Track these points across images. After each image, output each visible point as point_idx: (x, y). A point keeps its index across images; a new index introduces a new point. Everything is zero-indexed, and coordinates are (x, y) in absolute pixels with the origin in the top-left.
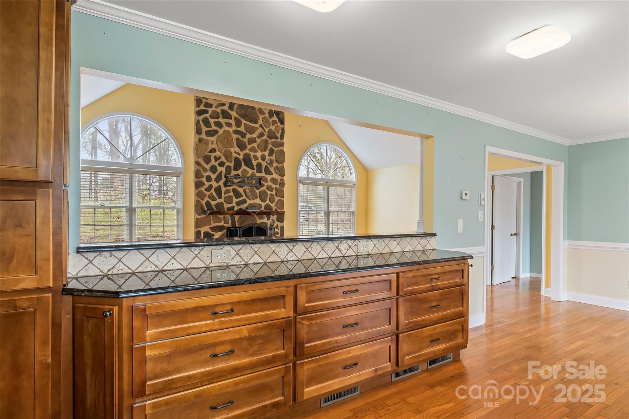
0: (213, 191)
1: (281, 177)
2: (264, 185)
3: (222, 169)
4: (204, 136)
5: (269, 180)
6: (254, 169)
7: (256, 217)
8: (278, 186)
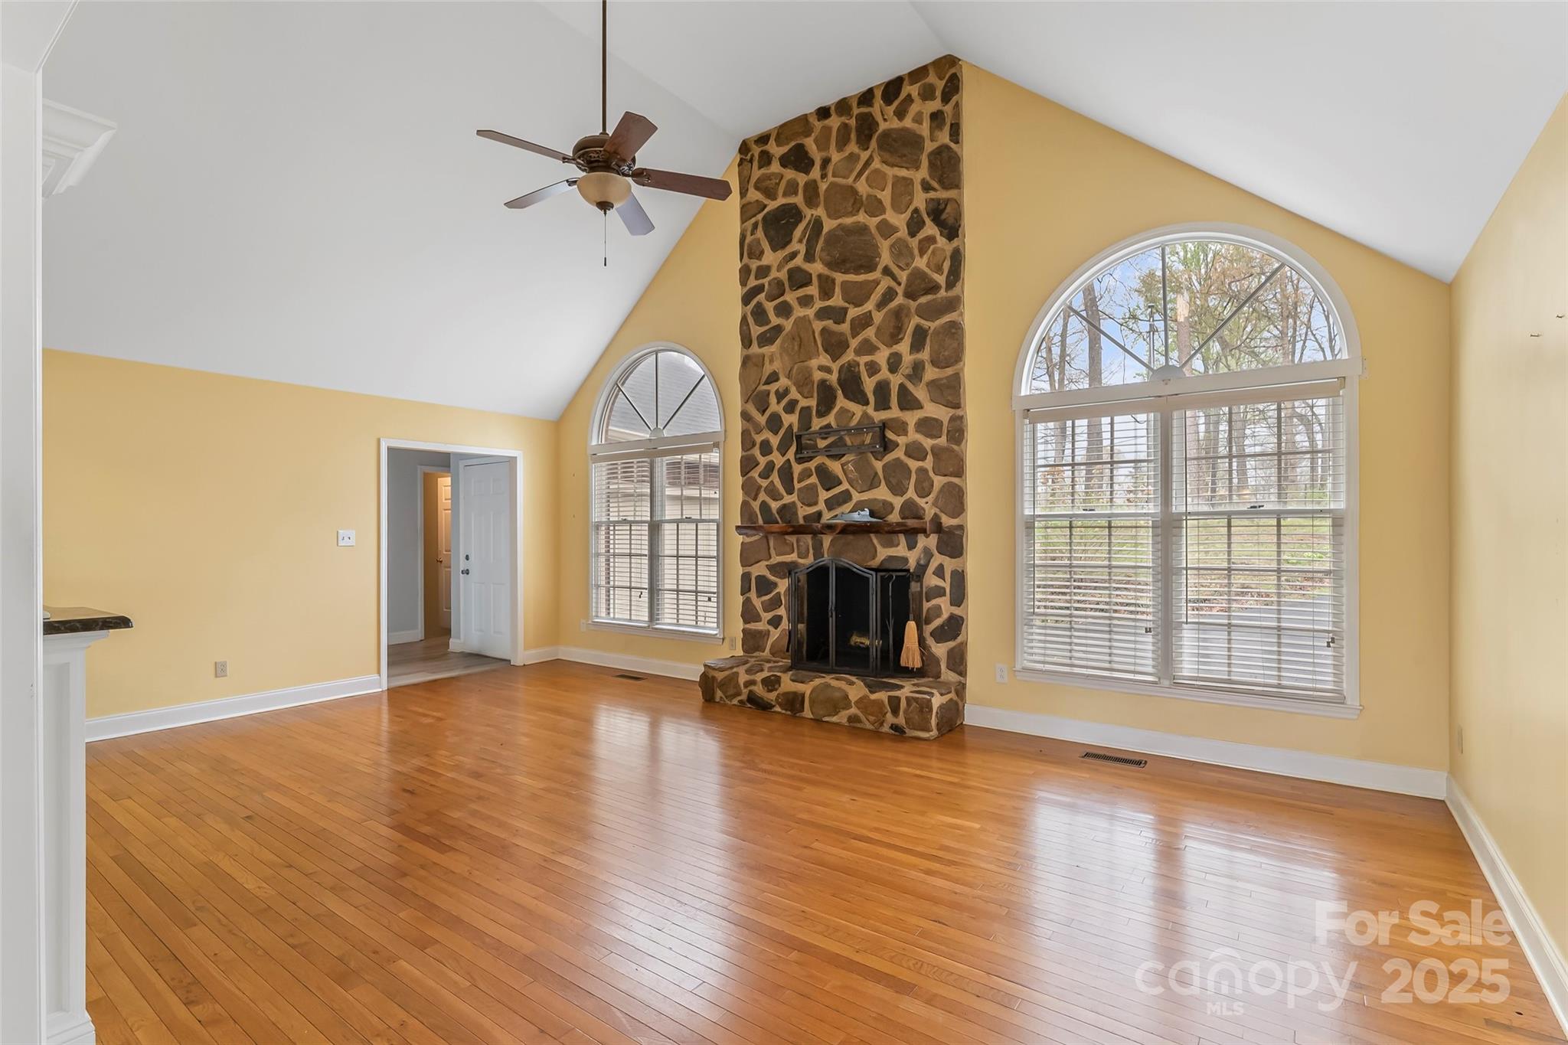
0: (775, 477)
1: (952, 412)
2: (897, 445)
3: (791, 420)
4: (755, 349)
5: (911, 428)
6: (867, 403)
7: (875, 541)
8: (942, 441)
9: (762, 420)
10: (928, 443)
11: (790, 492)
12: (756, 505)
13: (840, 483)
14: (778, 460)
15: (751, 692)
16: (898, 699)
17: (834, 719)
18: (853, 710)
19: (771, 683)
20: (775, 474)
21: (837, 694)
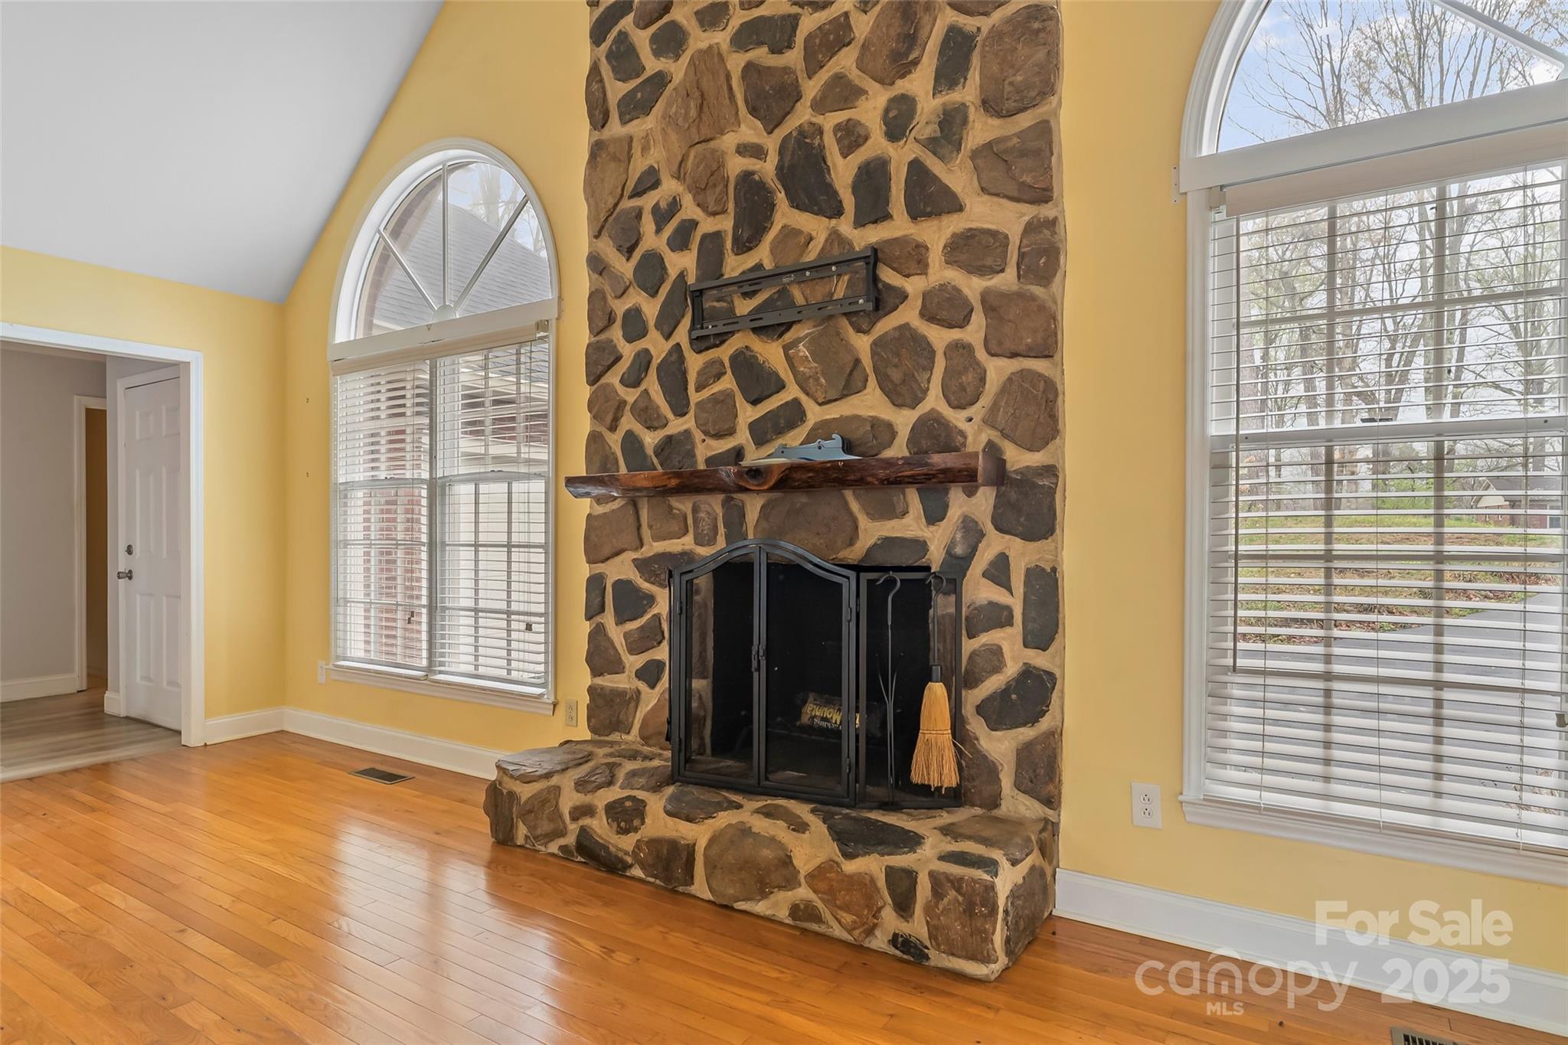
0: (652, 384)
1: (1029, 212)
2: (903, 296)
3: (683, 263)
4: (615, 128)
5: (935, 257)
6: (838, 212)
7: (855, 506)
8: (1007, 280)
9: (626, 268)
10: (973, 287)
11: (680, 411)
12: (615, 441)
13: (781, 386)
14: (657, 346)
15: (584, 832)
16: (910, 875)
17: (761, 907)
18: (804, 893)
19: (627, 815)
20: (652, 376)
21: (767, 853)
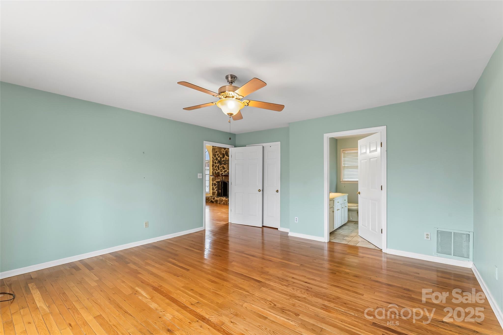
0: (217, 168)
3: (219, 159)
9: (215, 158)
11: (219, 170)
12: (214, 172)
13: (225, 169)
14: (217, 165)
15: (211, 200)
17: (222, 203)
18: (224, 202)
19: (214, 199)
20: (217, 167)
21: (222, 199)
